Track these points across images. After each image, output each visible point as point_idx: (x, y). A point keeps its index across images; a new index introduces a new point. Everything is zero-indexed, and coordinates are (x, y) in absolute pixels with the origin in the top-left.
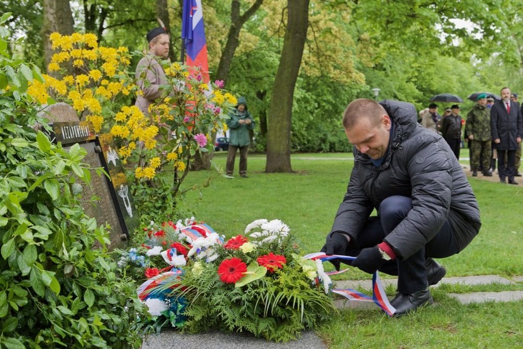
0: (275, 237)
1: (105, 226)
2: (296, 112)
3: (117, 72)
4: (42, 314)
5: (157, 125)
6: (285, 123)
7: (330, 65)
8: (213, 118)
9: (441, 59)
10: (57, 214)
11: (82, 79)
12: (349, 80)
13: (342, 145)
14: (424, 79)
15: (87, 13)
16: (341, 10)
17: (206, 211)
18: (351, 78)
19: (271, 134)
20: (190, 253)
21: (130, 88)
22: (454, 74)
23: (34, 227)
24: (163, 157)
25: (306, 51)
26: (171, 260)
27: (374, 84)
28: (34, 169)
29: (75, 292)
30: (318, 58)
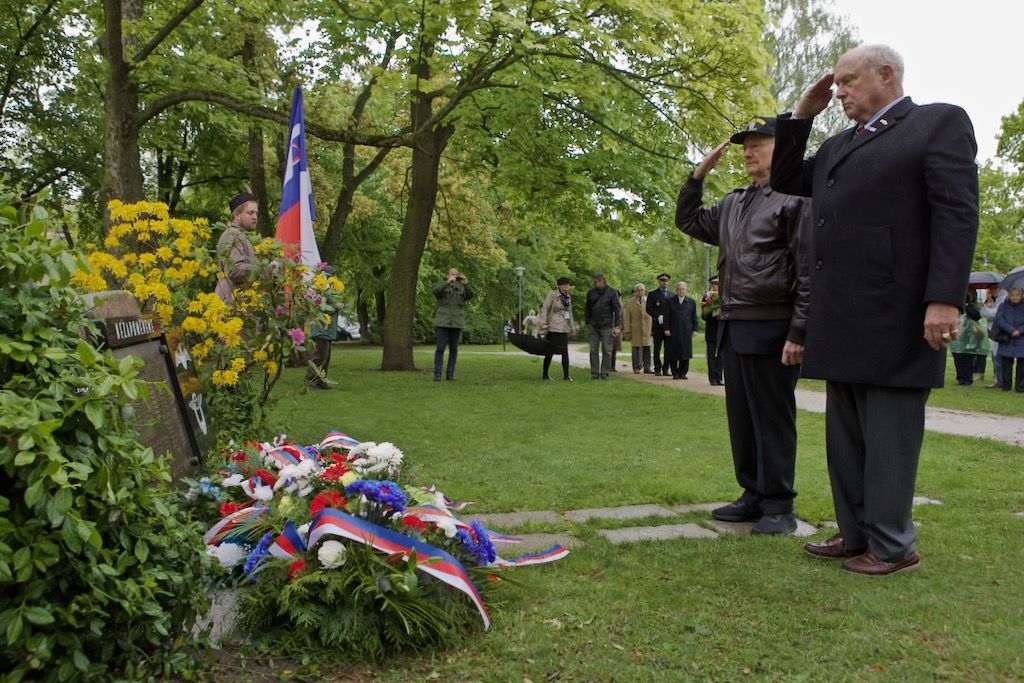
0: (385, 464)
1: (165, 456)
2: (421, 293)
3: (192, 249)
4: (78, 574)
5: (242, 316)
6: (407, 309)
7: (464, 238)
8: (312, 310)
9: (596, 234)
10: (101, 445)
11: (147, 258)
12: (486, 257)
13: (478, 335)
14: (577, 256)
15: (161, 166)
16: (477, 173)
17: (304, 422)
18: (489, 254)
19: (389, 322)
20: (278, 485)
21: (209, 269)
22: (612, 251)
23: (69, 465)
24: (248, 356)
25: (434, 220)
26: (253, 492)
27: (517, 262)
28: (72, 387)
29: (123, 544)
30: (449, 230)
